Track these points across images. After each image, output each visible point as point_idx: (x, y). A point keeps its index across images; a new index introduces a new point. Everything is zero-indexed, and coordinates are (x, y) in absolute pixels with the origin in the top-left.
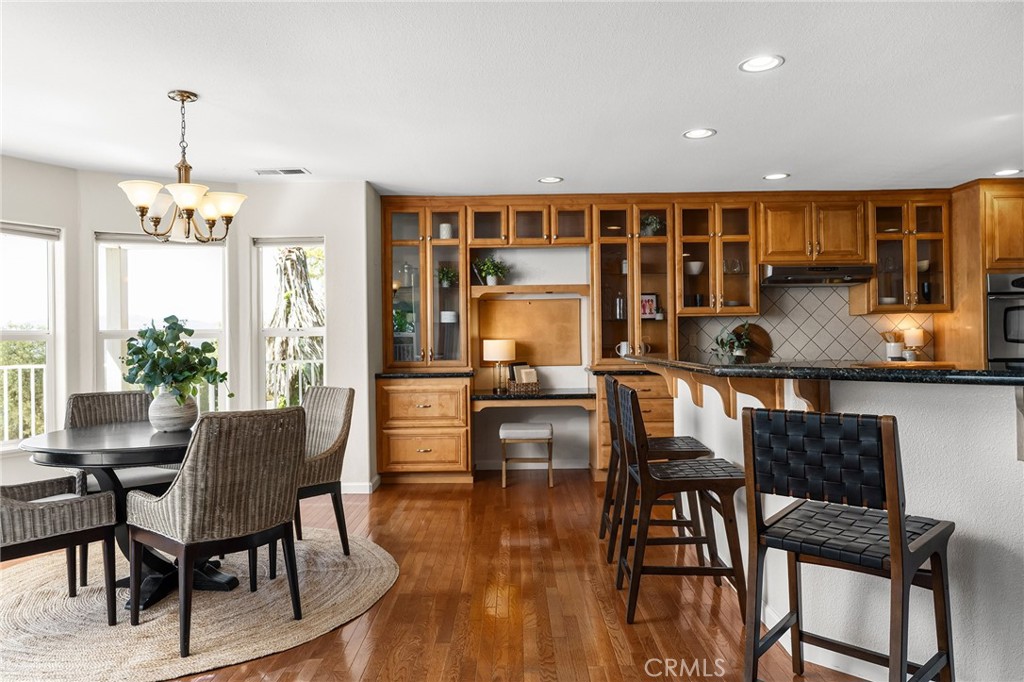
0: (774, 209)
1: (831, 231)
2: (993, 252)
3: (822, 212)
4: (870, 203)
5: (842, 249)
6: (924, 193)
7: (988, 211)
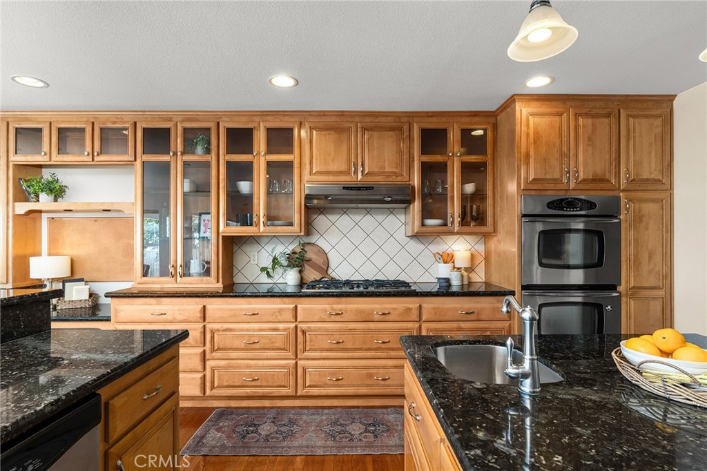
0: (319, 129)
1: (375, 152)
2: (527, 173)
3: (366, 132)
4: (415, 124)
5: (387, 170)
6: (470, 116)
7: (524, 128)
